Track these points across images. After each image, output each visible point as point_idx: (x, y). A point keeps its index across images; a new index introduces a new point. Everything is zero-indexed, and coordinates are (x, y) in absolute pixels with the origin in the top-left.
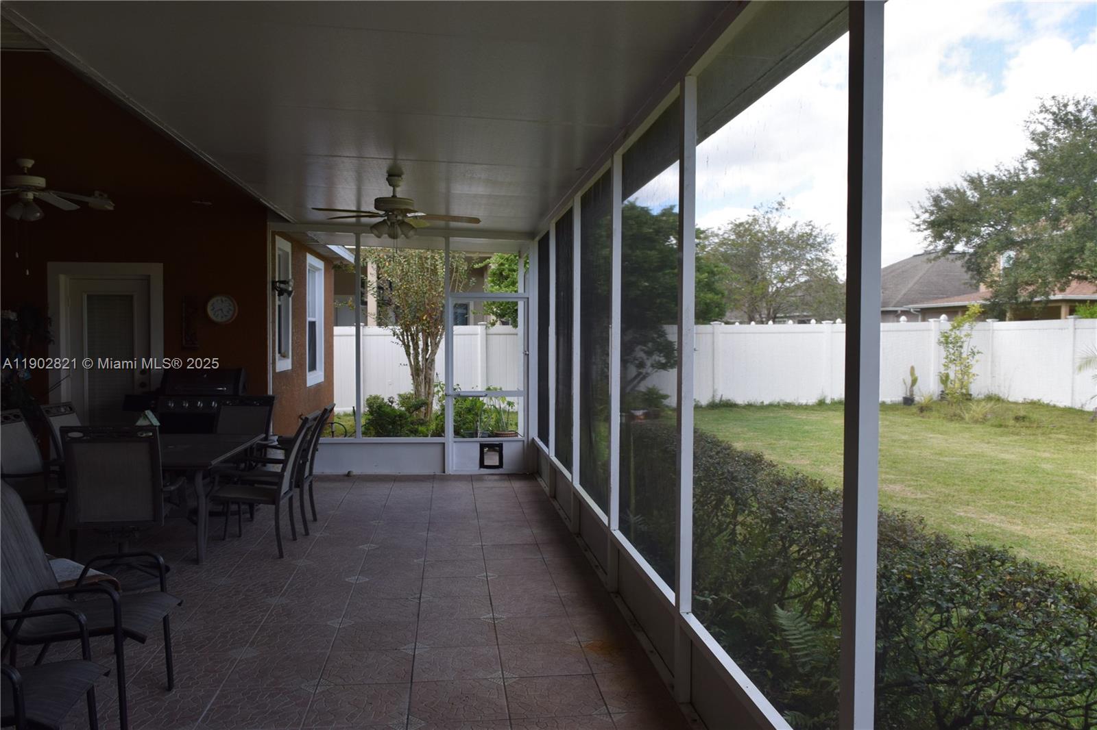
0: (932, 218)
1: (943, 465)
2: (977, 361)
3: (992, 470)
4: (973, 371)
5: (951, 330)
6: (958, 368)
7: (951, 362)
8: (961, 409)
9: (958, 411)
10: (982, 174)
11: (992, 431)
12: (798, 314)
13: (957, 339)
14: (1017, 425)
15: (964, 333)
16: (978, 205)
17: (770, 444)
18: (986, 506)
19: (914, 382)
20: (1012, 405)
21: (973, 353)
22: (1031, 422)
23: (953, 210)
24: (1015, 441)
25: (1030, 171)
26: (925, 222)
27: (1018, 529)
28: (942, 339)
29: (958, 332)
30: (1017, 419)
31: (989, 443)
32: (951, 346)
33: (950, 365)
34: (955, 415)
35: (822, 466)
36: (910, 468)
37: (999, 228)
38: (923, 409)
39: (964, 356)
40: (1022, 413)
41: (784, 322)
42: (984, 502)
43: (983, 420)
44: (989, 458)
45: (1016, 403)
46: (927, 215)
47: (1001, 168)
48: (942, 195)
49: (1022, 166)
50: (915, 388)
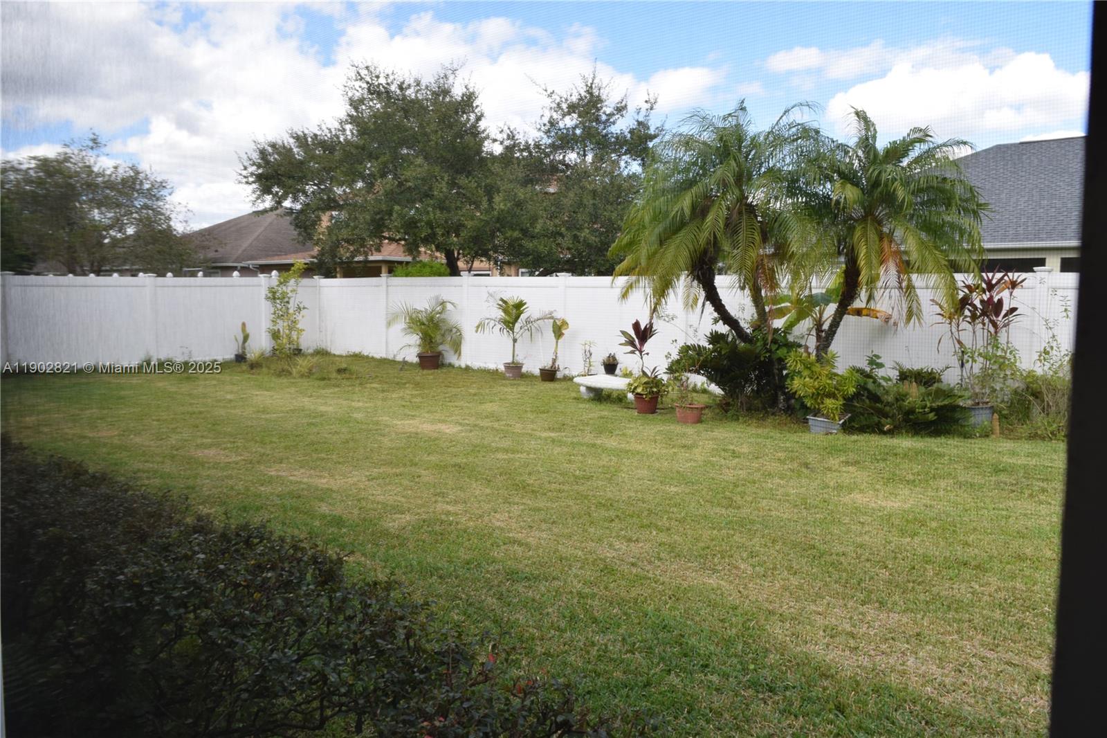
0: (260, 171)
1: (263, 423)
2: (303, 317)
3: (310, 424)
4: (299, 326)
5: (278, 286)
6: (285, 324)
7: (278, 317)
8: (289, 364)
9: (286, 367)
10: (306, 132)
11: (316, 385)
12: (127, 267)
13: (284, 295)
14: (339, 377)
15: (290, 289)
16: (301, 162)
17: (72, 416)
18: (299, 461)
19: (246, 338)
20: (337, 358)
21: (299, 308)
22: (351, 374)
23: (279, 166)
24: (335, 393)
25: (348, 133)
26: (252, 174)
27: (323, 482)
28: (270, 295)
29: (284, 288)
30: (340, 371)
31: (311, 396)
32: (278, 301)
33: (278, 321)
34: (283, 371)
35: (132, 436)
36: (229, 430)
37: (322, 187)
38: (254, 366)
39: (291, 311)
40: (344, 366)
41: (111, 275)
42: (297, 458)
43: (309, 374)
44: (308, 412)
45: (340, 356)
46: (254, 168)
47: (324, 127)
48: (270, 150)
49: (342, 127)
50: (247, 344)
